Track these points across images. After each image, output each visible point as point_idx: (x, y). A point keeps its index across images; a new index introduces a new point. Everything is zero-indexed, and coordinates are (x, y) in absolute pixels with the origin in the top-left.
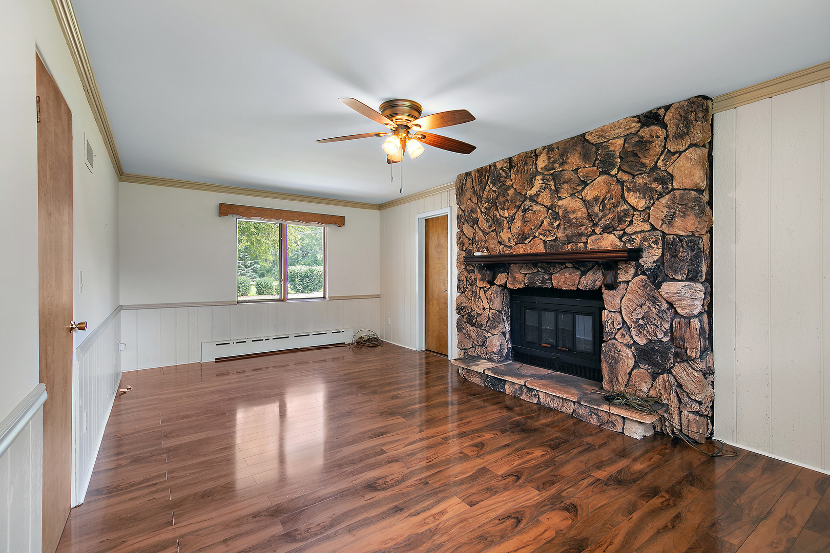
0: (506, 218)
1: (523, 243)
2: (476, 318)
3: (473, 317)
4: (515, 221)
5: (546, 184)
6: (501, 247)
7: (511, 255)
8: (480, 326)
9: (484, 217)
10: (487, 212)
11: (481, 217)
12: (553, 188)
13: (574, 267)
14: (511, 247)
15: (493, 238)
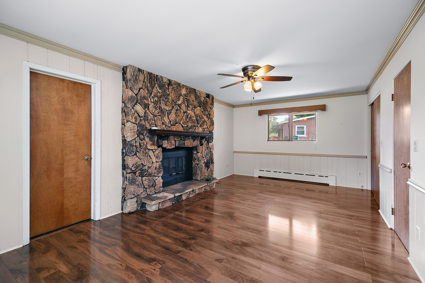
0: (167, 110)
1: (174, 126)
2: (148, 170)
3: (145, 171)
4: (171, 113)
5: (184, 101)
6: (164, 126)
7: (170, 131)
8: (150, 175)
9: (153, 105)
10: (155, 103)
11: (151, 106)
12: (186, 104)
13: (192, 138)
14: (170, 127)
15: (159, 120)
